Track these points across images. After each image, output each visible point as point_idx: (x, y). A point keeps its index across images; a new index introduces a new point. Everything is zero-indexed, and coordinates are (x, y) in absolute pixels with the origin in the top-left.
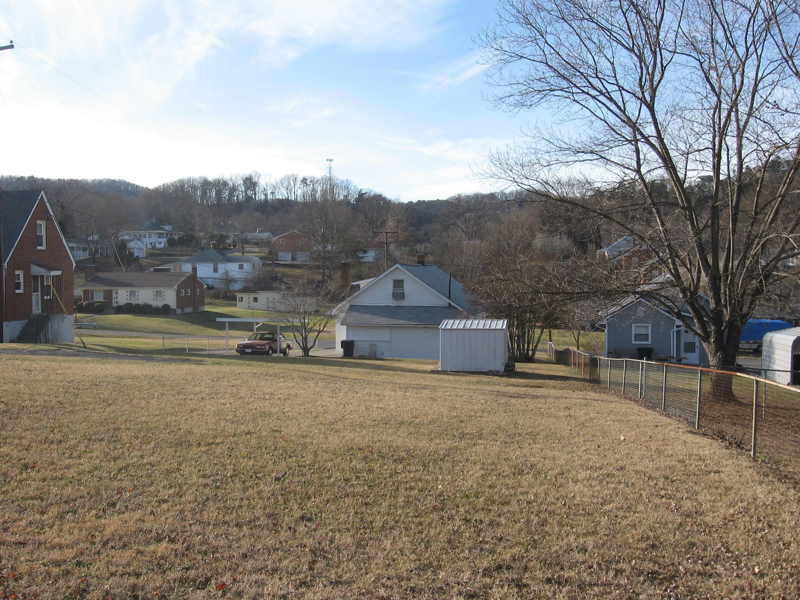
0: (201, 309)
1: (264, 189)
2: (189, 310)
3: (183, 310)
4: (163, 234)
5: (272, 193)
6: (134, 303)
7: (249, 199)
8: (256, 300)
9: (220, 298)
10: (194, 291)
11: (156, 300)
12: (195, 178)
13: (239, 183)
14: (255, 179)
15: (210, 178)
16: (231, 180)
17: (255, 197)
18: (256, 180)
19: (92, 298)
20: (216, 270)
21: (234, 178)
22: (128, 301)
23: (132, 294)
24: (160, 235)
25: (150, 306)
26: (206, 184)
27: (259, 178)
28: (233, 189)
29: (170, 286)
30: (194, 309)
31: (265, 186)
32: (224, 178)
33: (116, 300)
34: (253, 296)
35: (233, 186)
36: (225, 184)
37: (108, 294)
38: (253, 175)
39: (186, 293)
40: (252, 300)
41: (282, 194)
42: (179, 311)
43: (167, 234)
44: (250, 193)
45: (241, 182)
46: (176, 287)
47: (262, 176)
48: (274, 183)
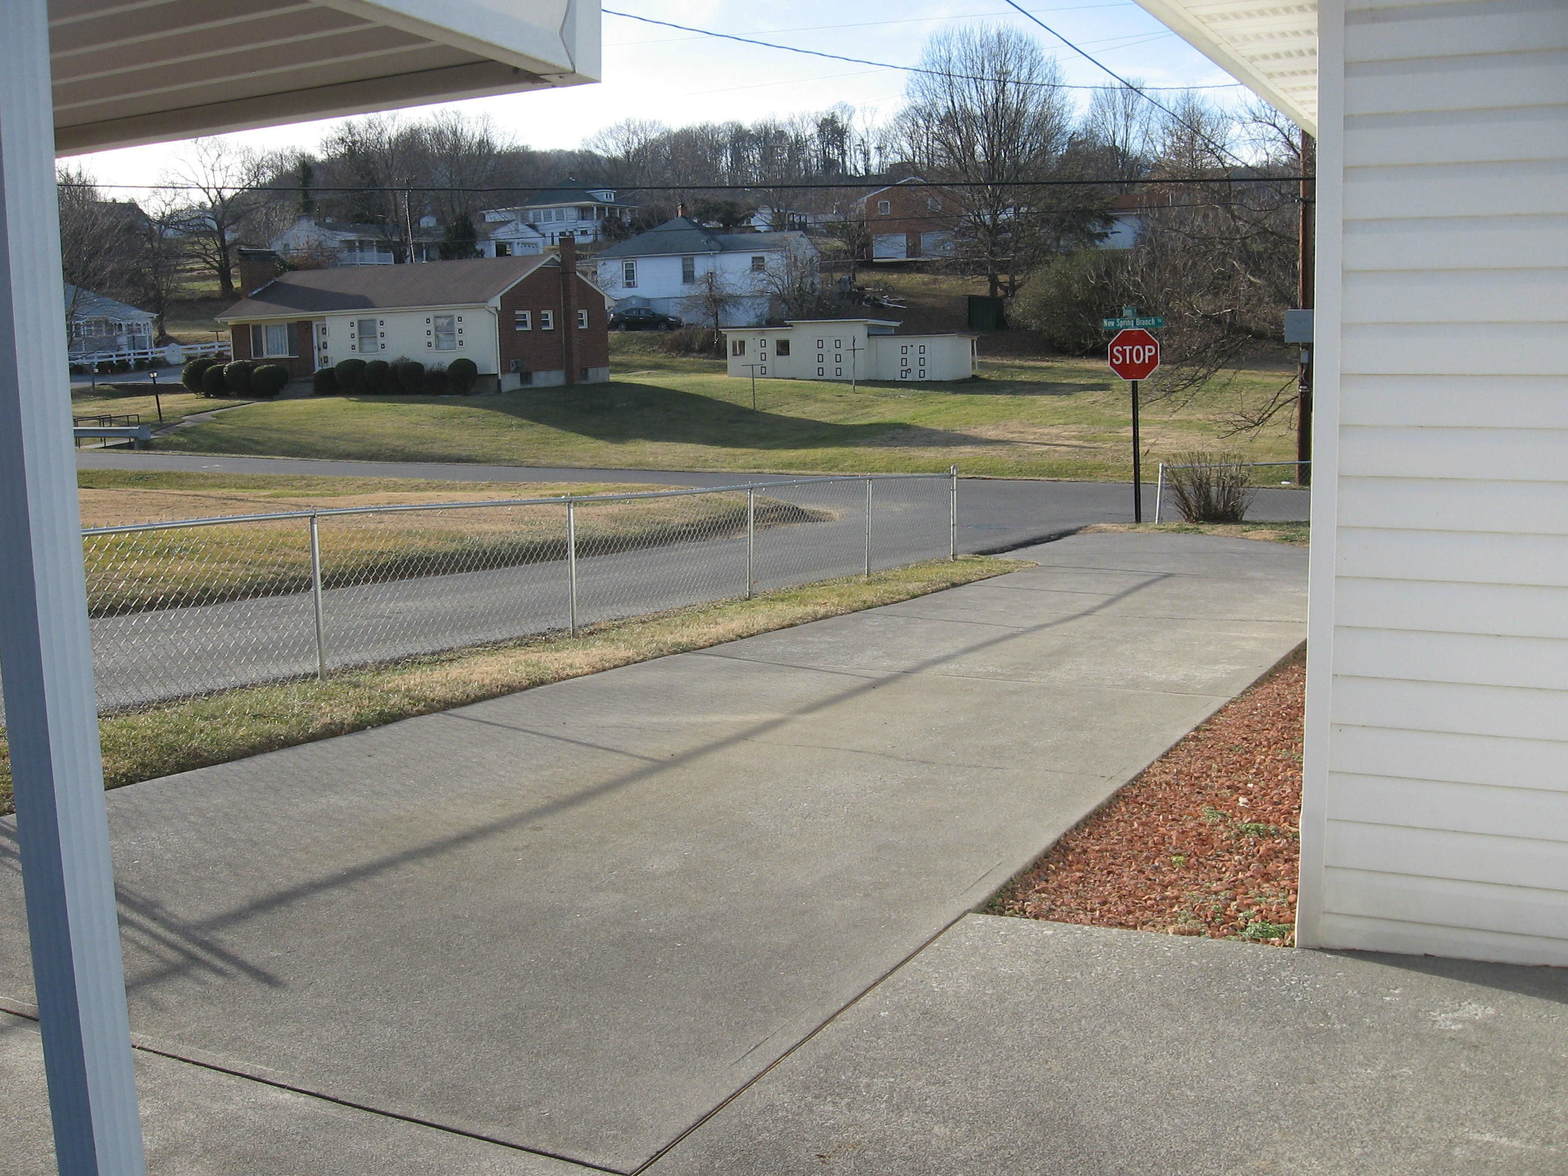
0: (597, 375)
1: (862, 140)
2: (549, 378)
3: (526, 377)
4: (591, 209)
5: (879, 148)
6: (368, 359)
7: (829, 164)
8: (783, 348)
9: (692, 350)
10: (566, 319)
11: (437, 347)
12: (717, 125)
13: (808, 133)
14: (842, 121)
15: (748, 123)
16: (792, 124)
17: (843, 160)
18: (845, 122)
19: (258, 351)
20: (688, 276)
21: (797, 120)
22: (357, 356)
23: (366, 331)
24: (584, 213)
25: (417, 367)
26: (740, 138)
27: (850, 118)
28: (799, 145)
29: (478, 300)
30: (569, 376)
31: (864, 134)
32: (777, 122)
33: (323, 353)
34: (775, 335)
35: (797, 142)
36: (781, 135)
37: (301, 333)
38: (838, 113)
39: (539, 322)
40: (771, 348)
41: (902, 153)
42: (511, 382)
43: (601, 209)
44: (834, 153)
45: (811, 130)
46: (496, 302)
47: (858, 114)
48: (882, 126)
